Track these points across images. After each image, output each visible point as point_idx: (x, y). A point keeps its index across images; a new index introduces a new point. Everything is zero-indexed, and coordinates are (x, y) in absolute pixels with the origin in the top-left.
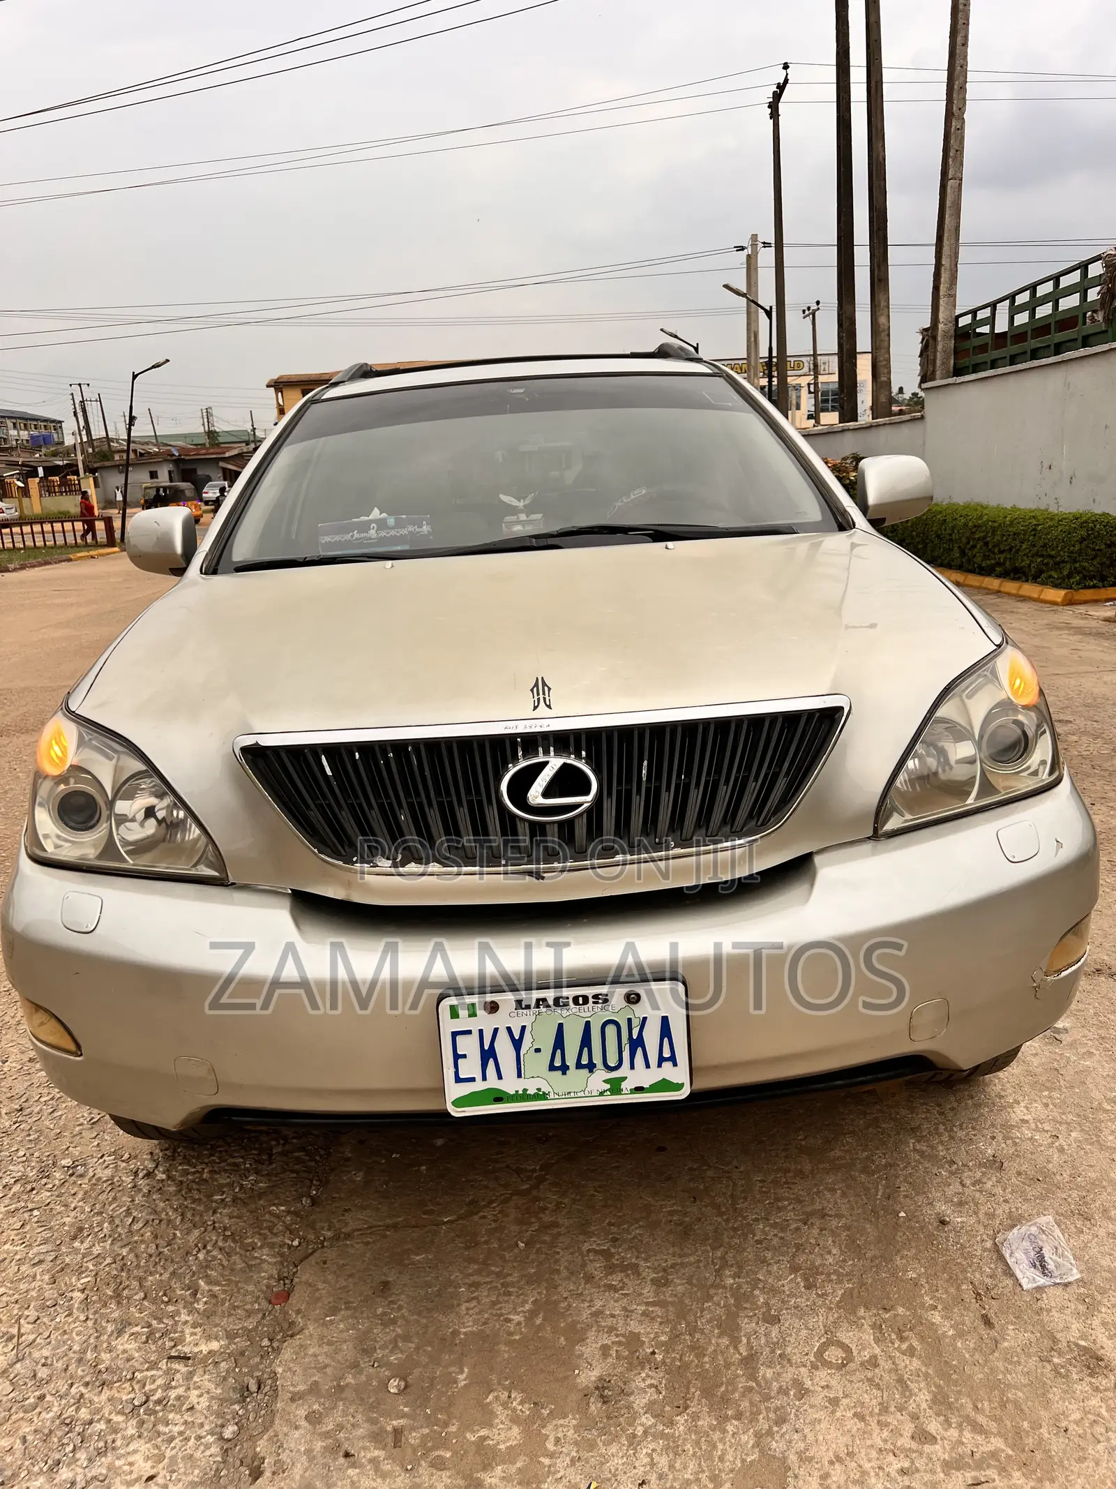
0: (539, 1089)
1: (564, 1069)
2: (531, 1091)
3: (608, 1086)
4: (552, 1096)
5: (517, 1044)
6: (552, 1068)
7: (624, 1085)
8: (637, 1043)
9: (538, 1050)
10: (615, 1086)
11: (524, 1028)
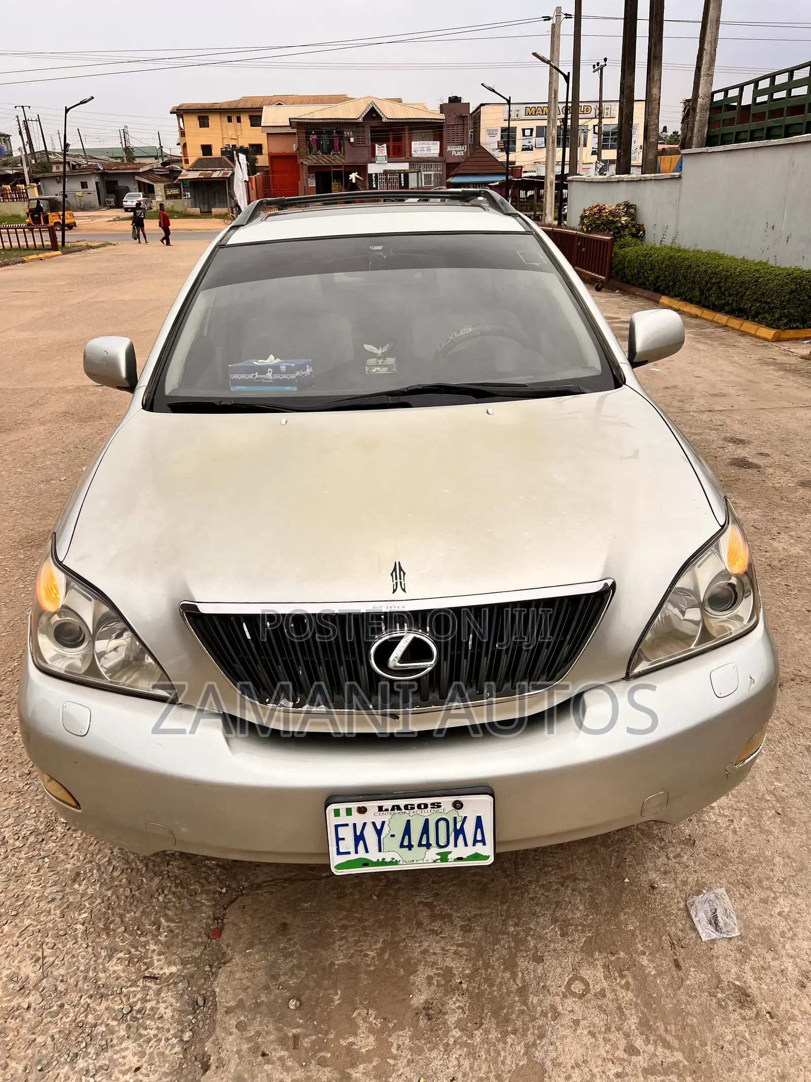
0: (393, 859)
1: (410, 847)
2: (388, 860)
3: (439, 857)
4: (401, 862)
5: (379, 832)
6: (402, 846)
7: (449, 856)
8: (460, 832)
9: (393, 836)
10: (444, 857)
11: (383, 823)
